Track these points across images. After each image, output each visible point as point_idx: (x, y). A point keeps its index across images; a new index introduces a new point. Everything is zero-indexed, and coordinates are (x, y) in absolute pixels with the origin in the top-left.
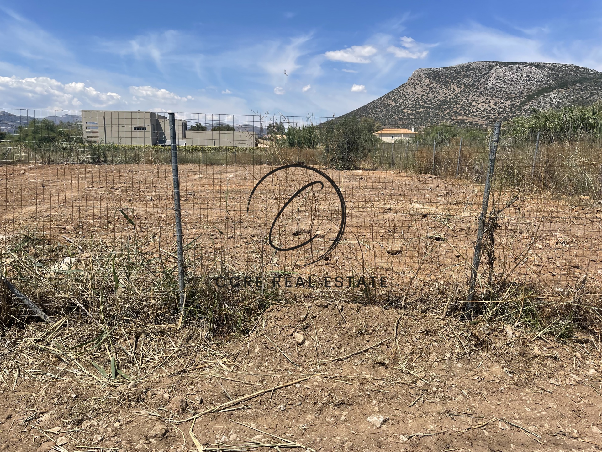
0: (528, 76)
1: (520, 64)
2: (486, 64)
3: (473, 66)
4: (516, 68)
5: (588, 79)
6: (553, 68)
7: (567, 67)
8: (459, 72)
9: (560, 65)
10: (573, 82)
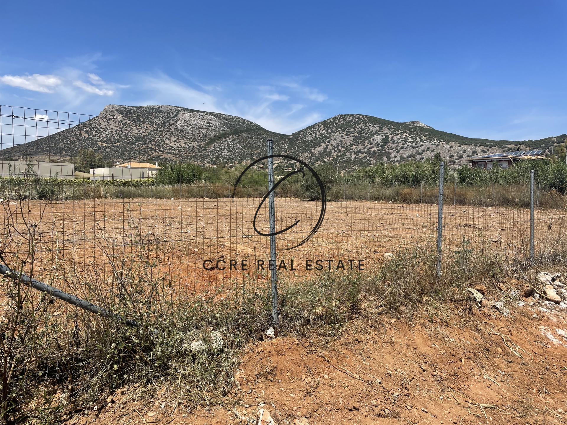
0: (209, 123)
1: (201, 112)
2: (173, 108)
3: (162, 108)
4: (198, 115)
5: (252, 130)
6: (226, 118)
7: (237, 118)
8: (150, 113)
9: (232, 117)
10: (242, 131)
